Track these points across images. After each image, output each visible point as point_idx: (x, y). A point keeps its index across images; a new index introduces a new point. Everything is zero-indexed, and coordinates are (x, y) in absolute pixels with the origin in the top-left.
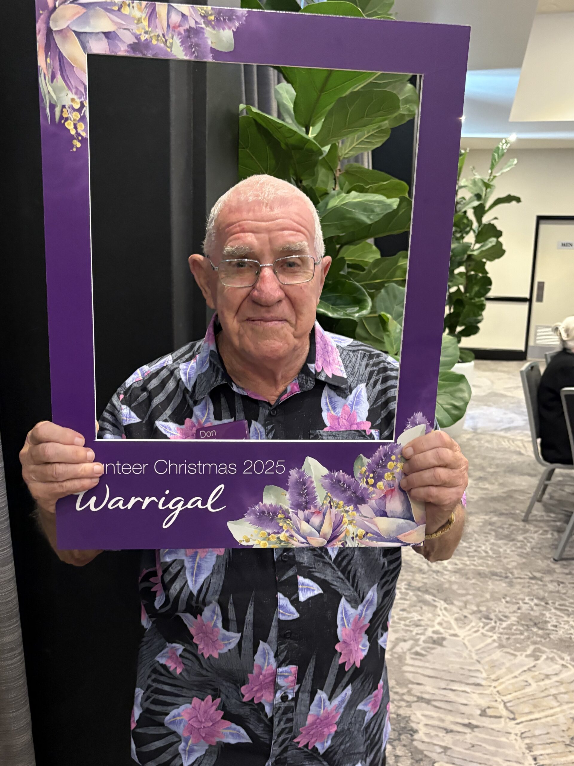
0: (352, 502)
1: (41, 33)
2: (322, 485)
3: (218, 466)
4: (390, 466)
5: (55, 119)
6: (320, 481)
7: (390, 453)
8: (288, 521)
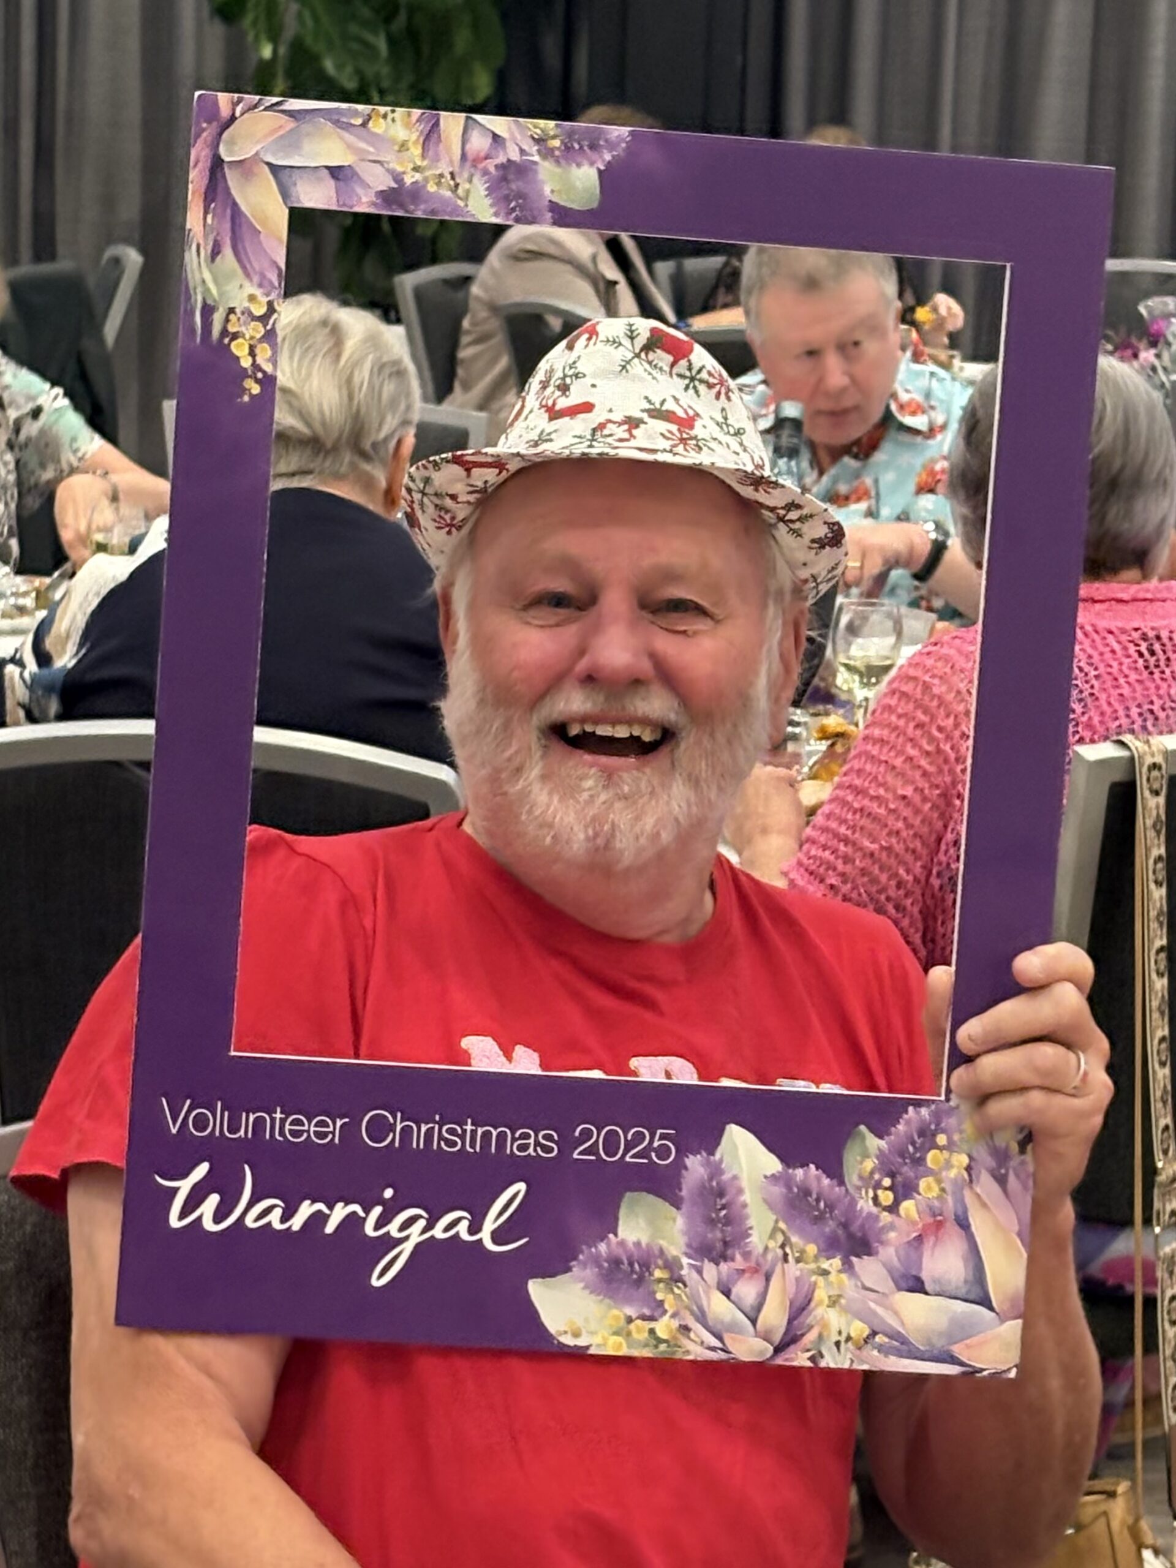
0: (838, 1250)
1: (200, 165)
2: (765, 1201)
3: (513, 1134)
4: (935, 1160)
5: (210, 332)
6: (761, 1189)
7: (932, 1127)
8: (678, 1287)
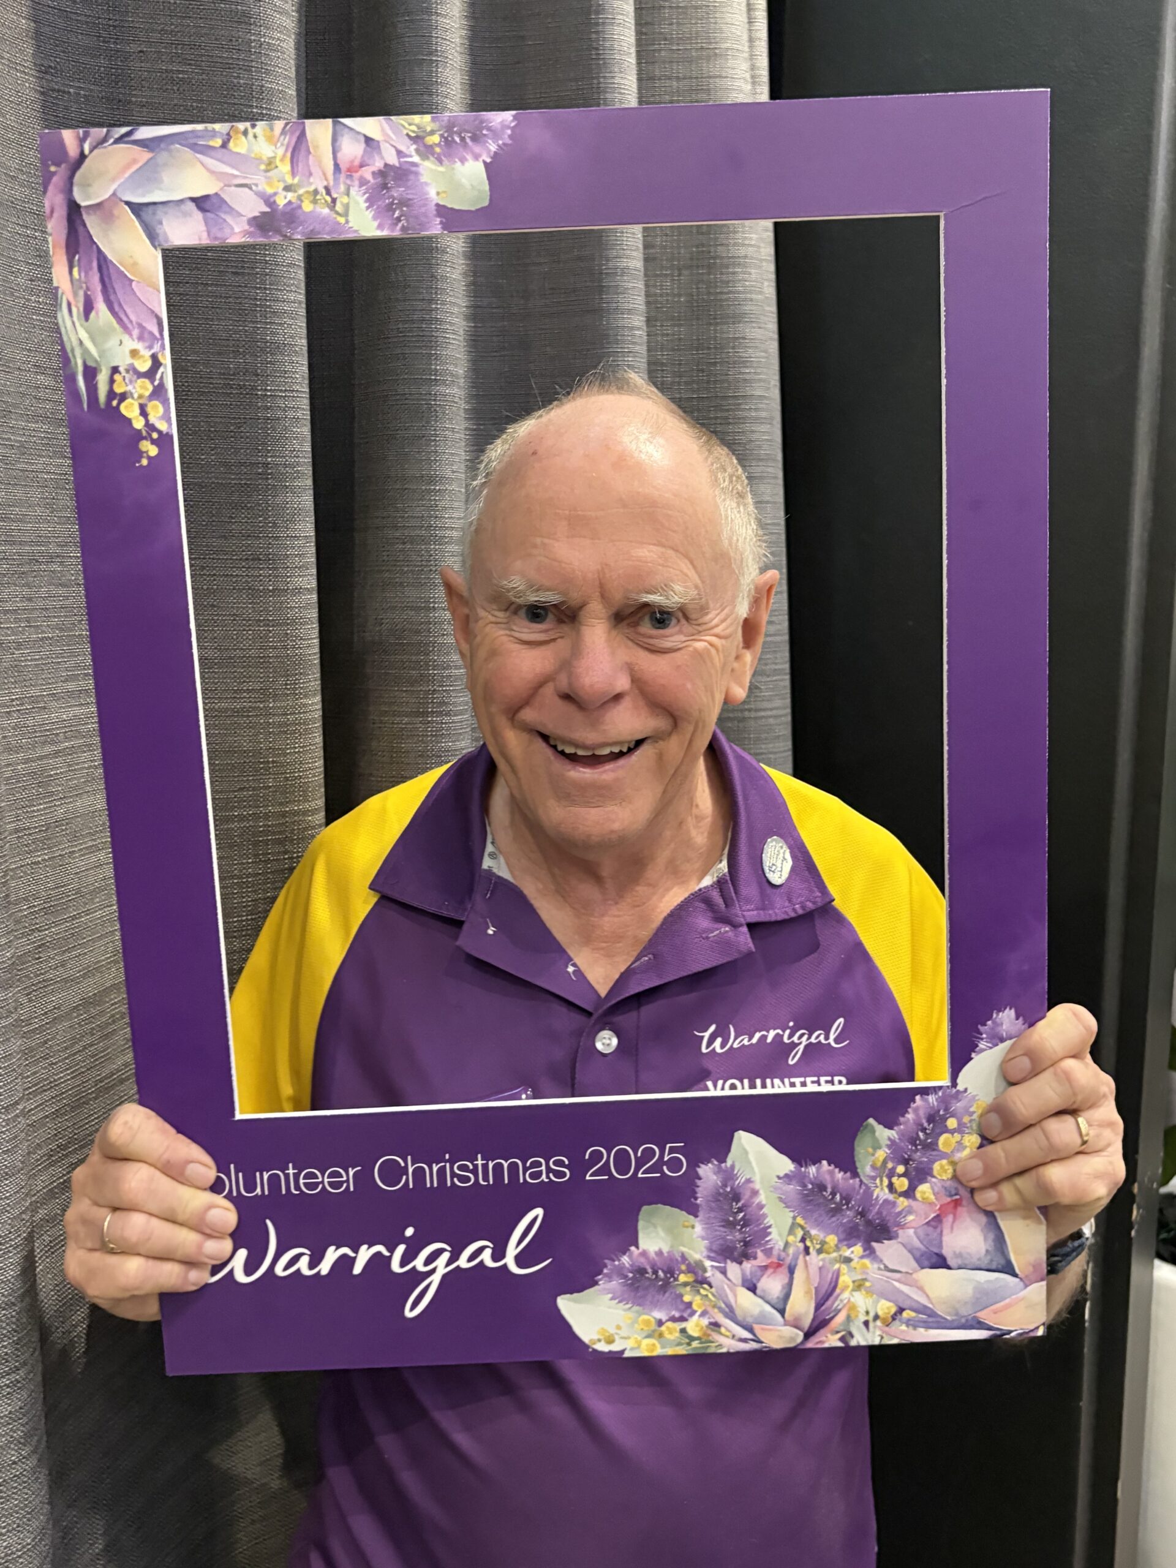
0: (858, 1237)
1: (56, 215)
2: (781, 1199)
3: (524, 1164)
4: (946, 1143)
6: (776, 1189)
7: (942, 1112)
8: (704, 1289)
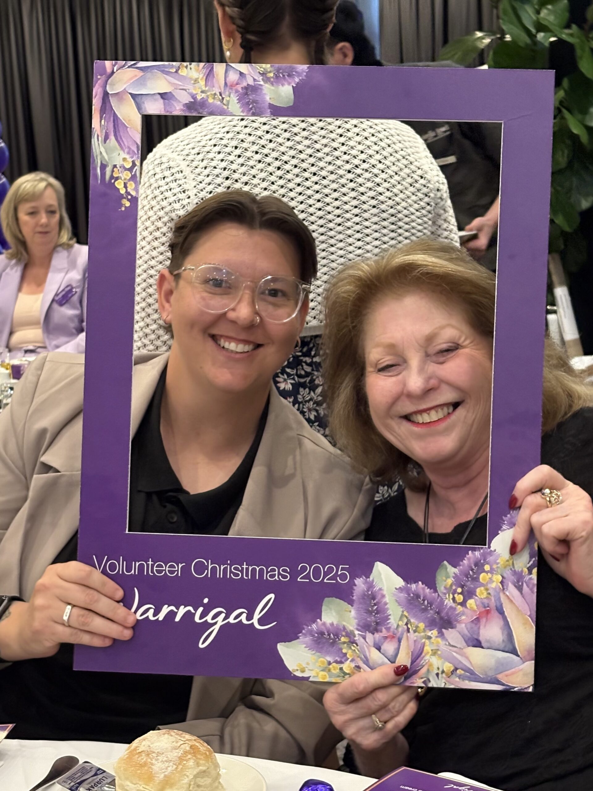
1: (97, 97)
2: (396, 601)
3: (267, 569)
4: (484, 579)
5: (105, 178)
6: (394, 595)
7: (482, 561)
8: (354, 646)
